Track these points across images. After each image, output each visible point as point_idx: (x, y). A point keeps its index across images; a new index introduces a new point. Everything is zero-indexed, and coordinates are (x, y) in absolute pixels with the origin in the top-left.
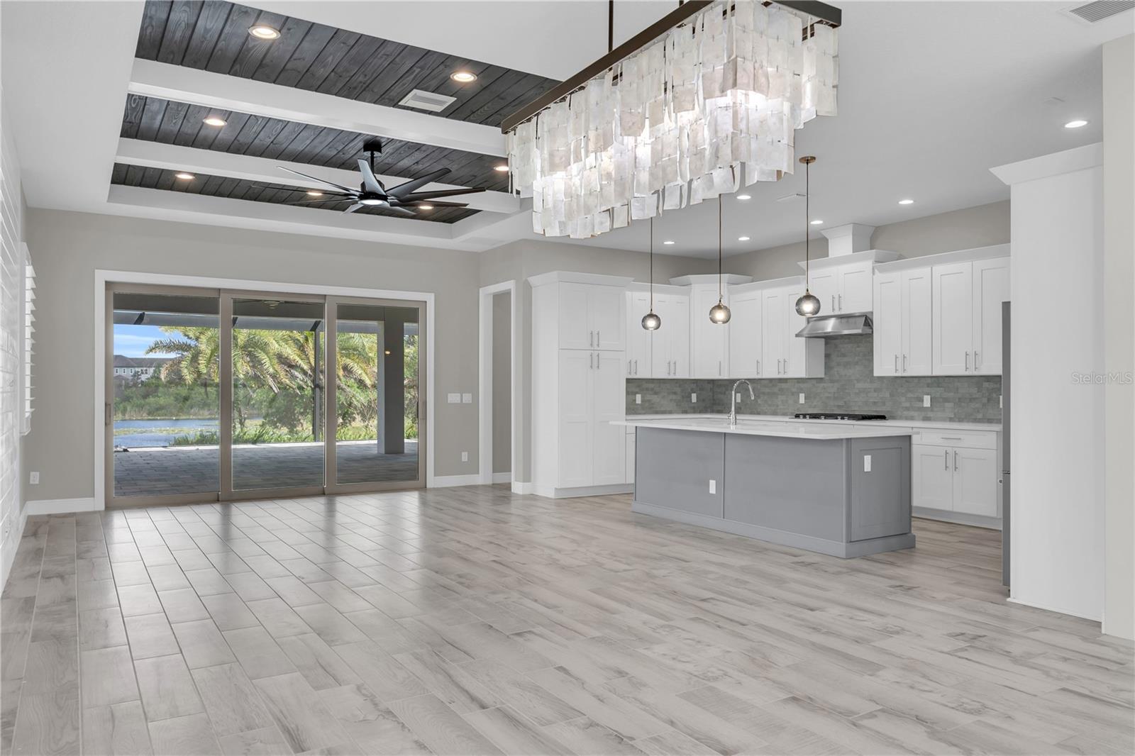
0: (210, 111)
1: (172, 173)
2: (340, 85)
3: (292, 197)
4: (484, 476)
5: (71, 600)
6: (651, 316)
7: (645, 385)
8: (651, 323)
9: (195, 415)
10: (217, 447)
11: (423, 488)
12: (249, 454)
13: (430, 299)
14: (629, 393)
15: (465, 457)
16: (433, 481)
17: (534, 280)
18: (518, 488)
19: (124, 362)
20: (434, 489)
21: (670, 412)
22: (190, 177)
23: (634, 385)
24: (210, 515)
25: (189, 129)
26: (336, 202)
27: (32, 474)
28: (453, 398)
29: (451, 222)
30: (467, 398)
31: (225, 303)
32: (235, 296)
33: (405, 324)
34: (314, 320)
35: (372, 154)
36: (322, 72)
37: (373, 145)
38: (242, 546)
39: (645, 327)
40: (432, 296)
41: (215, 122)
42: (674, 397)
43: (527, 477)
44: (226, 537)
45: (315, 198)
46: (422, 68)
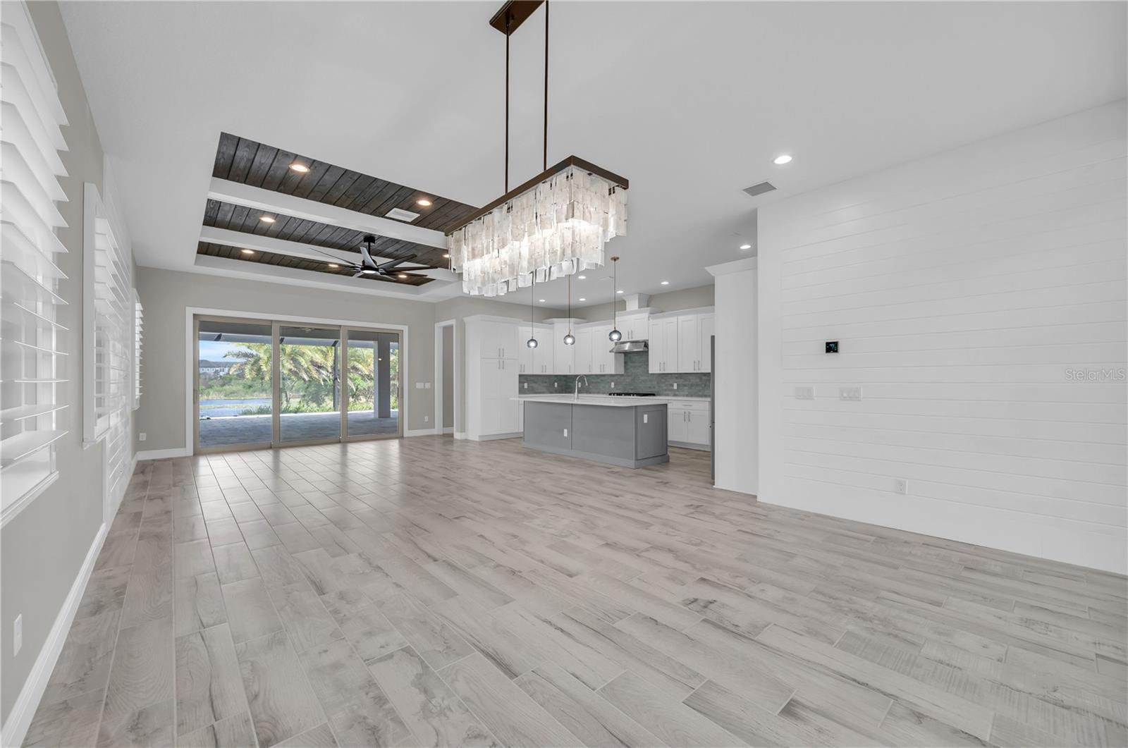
0: (264, 213)
1: (240, 249)
2: (349, 202)
3: (320, 267)
4: (438, 429)
5: (168, 512)
6: (532, 340)
7: (529, 378)
8: (532, 344)
9: (257, 396)
10: (271, 416)
11: (401, 437)
12: (291, 420)
13: (405, 329)
14: (521, 382)
15: (426, 419)
16: (407, 433)
17: (466, 319)
18: (457, 436)
19: (208, 364)
20: (408, 437)
21: (543, 393)
22: (252, 252)
23: (523, 378)
24: (266, 457)
25: (250, 222)
26: (347, 271)
27: (141, 434)
28: (419, 386)
29: (418, 285)
30: (428, 385)
31: (276, 329)
32: (282, 325)
33: (391, 343)
34: (334, 340)
35: (369, 244)
36: (337, 194)
37: (370, 239)
38: (287, 475)
39: (529, 346)
40: (407, 327)
41: (268, 220)
42: (545, 384)
43: (463, 429)
44: (276, 469)
45: (335, 268)
46: (399, 196)
